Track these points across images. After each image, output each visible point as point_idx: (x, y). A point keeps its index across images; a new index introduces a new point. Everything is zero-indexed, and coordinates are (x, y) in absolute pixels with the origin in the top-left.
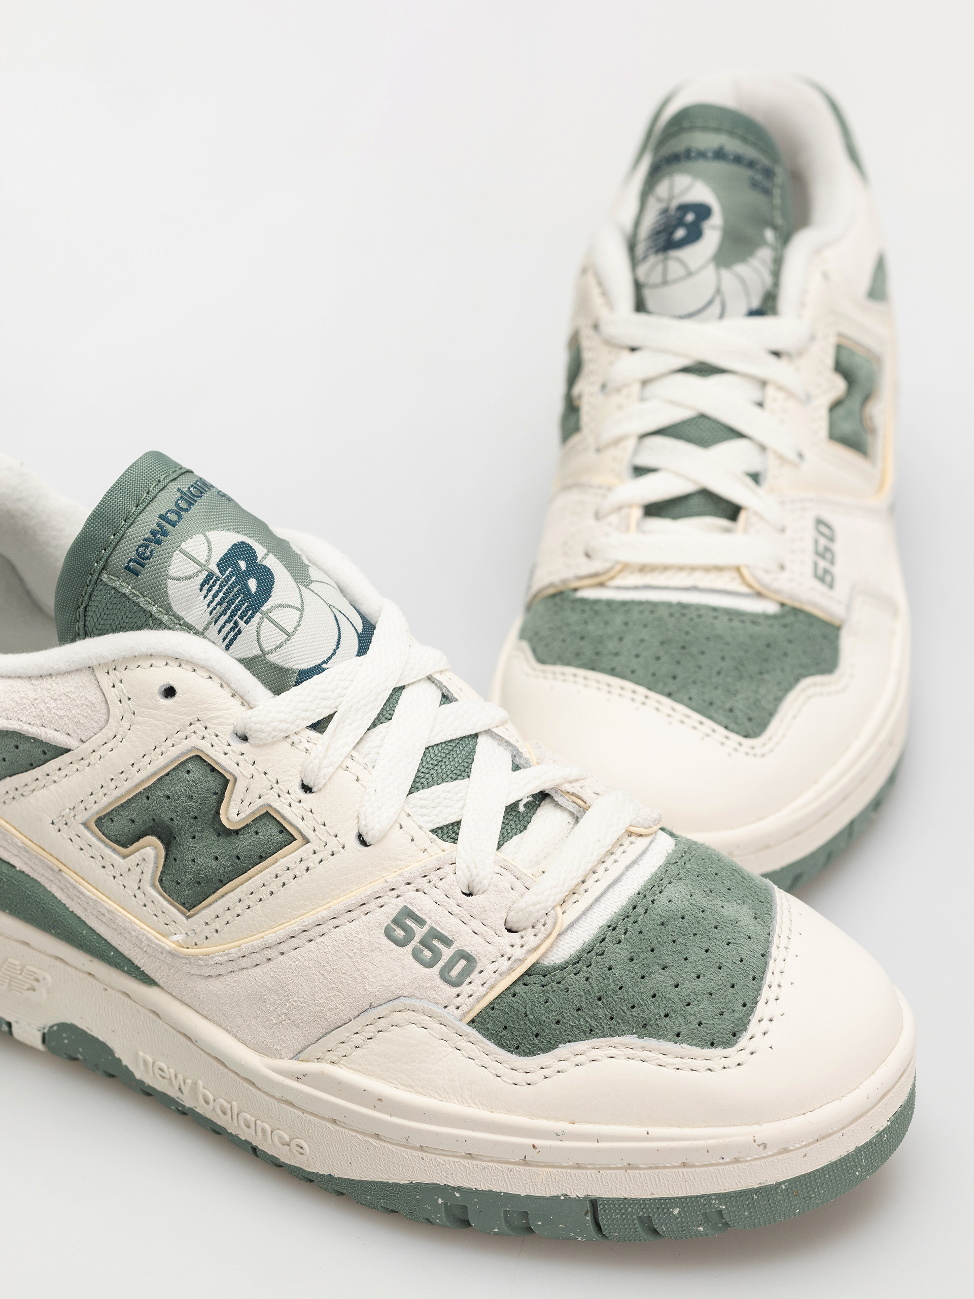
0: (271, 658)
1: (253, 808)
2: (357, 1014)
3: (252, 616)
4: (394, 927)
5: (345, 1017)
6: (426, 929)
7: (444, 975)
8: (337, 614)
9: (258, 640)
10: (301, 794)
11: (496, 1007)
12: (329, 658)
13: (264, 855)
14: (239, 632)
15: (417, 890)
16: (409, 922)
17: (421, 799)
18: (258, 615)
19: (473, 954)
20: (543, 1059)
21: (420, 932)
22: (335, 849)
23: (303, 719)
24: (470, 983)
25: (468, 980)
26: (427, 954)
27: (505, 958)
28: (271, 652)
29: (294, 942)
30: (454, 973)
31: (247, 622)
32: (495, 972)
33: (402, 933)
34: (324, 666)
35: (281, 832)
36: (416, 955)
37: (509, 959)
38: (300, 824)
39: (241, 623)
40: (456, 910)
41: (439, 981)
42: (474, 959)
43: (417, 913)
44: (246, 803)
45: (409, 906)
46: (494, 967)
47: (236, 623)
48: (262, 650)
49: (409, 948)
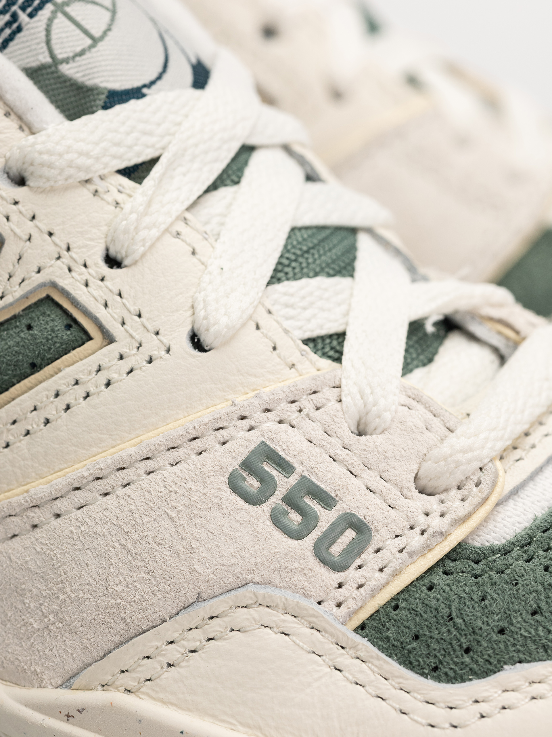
0: (66, 69)
1: (27, 287)
2: (174, 611)
3: (40, 7)
4: (245, 474)
5: (155, 616)
6: (294, 479)
7: (320, 551)
9: (48, 42)
10: (105, 269)
11: (402, 605)
12: (153, 83)
13: (38, 361)
14: (19, 29)
15: (280, 422)
16: (268, 468)
17: (285, 294)
18: (49, 7)
19: (368, 521)
20: (477, 687)
21: (284, 484)
22: (155, 353)
24: (360, 567)
25: (358, 562)
26: (295, 518)
27: (417, 530)
28: (66, 61)
29: (79, 497)
30: (337, 549)
31: (31, 16)
32: (401, 551)
33: (256, 484)
34: (145, 91)
35: (68, 327)
36: (277, 518)
37: (423, 533)
38: (101, 313)
39: (23, 17)
40: (342, 454)
41: (312, 561)
42: (369, 529)
43: (281, 453)
44: (16, 279)
45: (269, 443)
46: (399, 543)
47: (15, 17)
48: (52, 55)
49: (267, 507)
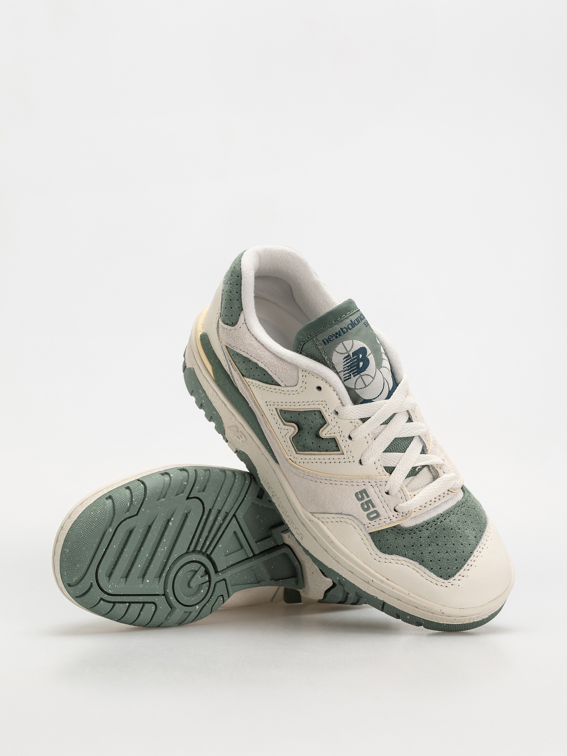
1: (331, 435)
2: (336, 513)
3: (356, 375)
4: (359, 494)
5: (332, 512)
6: (368, 499)
7: (368, 516)
8: (385, 382)
9: (355, 383)
10: (347, 439)
11: (380, 533)
13: (328, 450)
14: (350, 378)
15: (371, 485)
16: (364, 494)
17: (386, 455)
18: (359, 375)
19: (380, 514)
20: (387, 556)
21: (366, 499)
22: (351, 461)
23: (358, 416)
24: (375, 521)
25: (375, 520)
26: (366, 507)
27: (389, 519)
29: (326, 482)
30: (371, 516)
31: (354, 376)
32: (384, 522)
33: (361, 497)
34: (373, 400)
35: (336, 446)
36: (362, 505)
37: (391, 520)
38: (343, 448)
39: (352, 376)
40: (381, 497)
41: (365, 516)
42: (380, 515)
43: (368, 493)
44: (329, 433)
45: (366, 490)
46: (385, 520)
47: (350, 375)
48: (355, 387)
49: (361, 502)
